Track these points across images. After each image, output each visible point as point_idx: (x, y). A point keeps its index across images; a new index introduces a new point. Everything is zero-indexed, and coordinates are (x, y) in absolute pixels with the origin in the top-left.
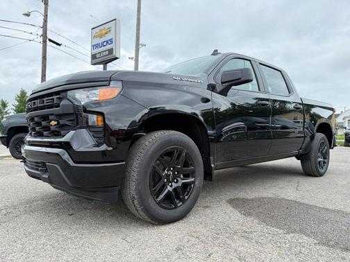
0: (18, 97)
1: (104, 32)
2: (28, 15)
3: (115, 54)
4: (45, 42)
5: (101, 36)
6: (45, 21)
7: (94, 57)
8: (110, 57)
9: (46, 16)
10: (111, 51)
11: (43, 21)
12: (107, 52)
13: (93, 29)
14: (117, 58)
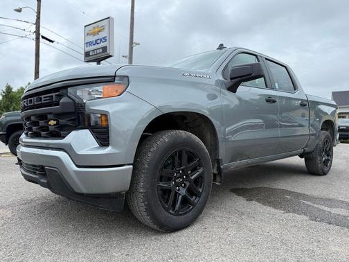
0: (4, 92)
1: (97, 30)
2: (19, 11)
3: (109, 52)
4: (38, 39)
5: (94, 34)
6: (38, 18)
7: (87, 54)
8: (104, 55)
9: (39, 13)
10: (105, 49)
11: (36, 18)
12: (101, 50)
13: (85, 26)
14: (110, 56)
